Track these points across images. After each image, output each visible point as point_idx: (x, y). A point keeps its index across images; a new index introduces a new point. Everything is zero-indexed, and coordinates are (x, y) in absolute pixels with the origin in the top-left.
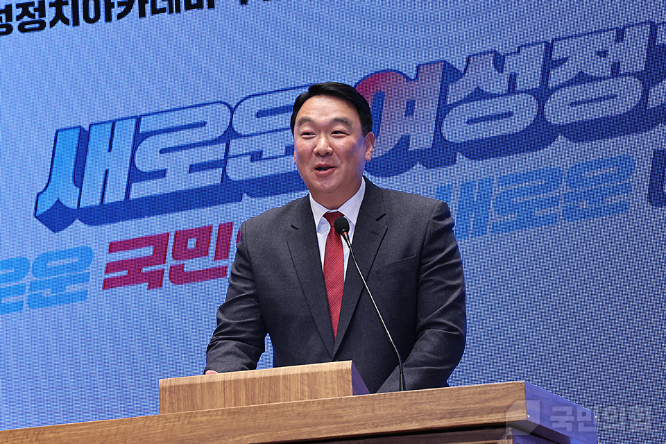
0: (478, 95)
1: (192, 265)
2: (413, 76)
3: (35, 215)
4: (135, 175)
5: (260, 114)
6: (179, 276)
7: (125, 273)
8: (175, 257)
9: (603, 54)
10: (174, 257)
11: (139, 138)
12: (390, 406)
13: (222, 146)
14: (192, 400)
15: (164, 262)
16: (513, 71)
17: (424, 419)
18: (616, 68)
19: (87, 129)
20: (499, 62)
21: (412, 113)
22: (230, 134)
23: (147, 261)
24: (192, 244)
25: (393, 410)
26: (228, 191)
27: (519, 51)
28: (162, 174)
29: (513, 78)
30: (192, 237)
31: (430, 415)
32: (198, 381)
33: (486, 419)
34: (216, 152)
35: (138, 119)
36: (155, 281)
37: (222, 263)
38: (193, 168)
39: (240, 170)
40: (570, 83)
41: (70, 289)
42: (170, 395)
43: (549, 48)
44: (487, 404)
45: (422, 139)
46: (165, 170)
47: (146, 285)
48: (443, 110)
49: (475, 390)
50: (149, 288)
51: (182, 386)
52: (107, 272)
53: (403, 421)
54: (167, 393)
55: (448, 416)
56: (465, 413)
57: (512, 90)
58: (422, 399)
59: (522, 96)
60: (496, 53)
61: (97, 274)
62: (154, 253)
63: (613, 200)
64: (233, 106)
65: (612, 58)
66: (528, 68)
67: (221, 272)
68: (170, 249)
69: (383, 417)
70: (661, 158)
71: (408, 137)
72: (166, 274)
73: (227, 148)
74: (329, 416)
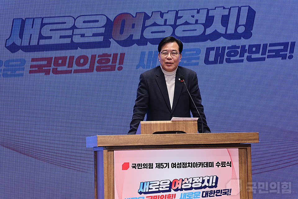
0: (155, 24)
1: (60, 69)
2: (135, 16)
3: (5, 46)
4: (41, 37)
5: (84, 22)
6: (56, 72)
7: (37, 69)
8: (54, 65)
9: (193, 16)
11: (43, 25)
13: (72, 31)
14: (151, 128)
15: (51, 67)
16: (166, 18)
17: (231, 141)
18: (197, 21)
19: (24, 20)
20: (162, 15)
21: (134, 28)
22: (74, 27)
23: (44, 66)
24: (60, 61)
25: (222, 138)
26: (73, 46)
27: (168, 12)
28: (50, 38)
29: (166, 20)
30: (60, 59)
32: (152, 123)
33: (248, 142)
34: (69, 33)
35: (43, 19)
36: (47, 72)
37: (71, 69)
38: (61, 37)
39: (77, 39)
40: (183, 24)
41: (17, 72)
42: (144, 126)
43: (177, 12)
45: (137, 37)
47: (44, 73)
48: (144, 28)
50: (45, 75)
51: (148, 124)
52: (30, 68)
53: (225, 141)
54: (143, 126)
55: (237, 140)
57: (165, 24)
58: (230, 135)
59: (168, 26)
60: (161, 12)
61: (27, 68)
62: (47, 63)
63: (193, 61)
64: (75, 18)
65: (196, 18)
66: (170, 18)
67: (70, 72)
68: (53, 62)
69: (219, 139)
70: (209, 50)
71: (132, 35)
72: (51, 71)
73: (73, 32)
74: (204, 138)
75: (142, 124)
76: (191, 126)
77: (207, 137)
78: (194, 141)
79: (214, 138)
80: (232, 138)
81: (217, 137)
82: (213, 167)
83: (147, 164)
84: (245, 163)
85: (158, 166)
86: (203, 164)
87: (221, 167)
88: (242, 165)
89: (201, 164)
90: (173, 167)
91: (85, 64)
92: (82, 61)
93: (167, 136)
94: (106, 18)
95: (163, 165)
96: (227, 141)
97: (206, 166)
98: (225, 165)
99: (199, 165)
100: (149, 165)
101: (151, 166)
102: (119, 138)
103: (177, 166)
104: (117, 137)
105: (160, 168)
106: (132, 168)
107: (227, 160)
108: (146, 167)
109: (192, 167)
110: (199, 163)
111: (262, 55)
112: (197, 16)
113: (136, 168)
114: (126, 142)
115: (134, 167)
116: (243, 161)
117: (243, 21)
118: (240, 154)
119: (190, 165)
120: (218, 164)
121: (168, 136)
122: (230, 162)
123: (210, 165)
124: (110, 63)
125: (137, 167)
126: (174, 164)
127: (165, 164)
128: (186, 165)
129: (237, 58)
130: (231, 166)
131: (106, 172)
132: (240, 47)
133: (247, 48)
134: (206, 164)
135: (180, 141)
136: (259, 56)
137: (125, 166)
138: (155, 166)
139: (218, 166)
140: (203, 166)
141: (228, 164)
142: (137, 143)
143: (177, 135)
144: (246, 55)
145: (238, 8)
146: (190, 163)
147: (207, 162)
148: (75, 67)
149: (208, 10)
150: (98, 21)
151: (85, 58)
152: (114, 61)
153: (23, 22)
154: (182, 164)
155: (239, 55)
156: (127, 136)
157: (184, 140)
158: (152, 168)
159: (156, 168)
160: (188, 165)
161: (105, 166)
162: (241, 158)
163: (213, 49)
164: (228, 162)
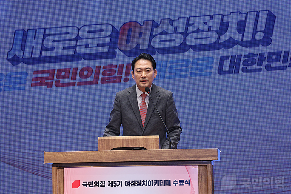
0: (164, 33)
1: (63, 81)
2: (142, 24)
3: (7, 59)
4: (43, 49)
5: (89, 32)
6: (58, 84)
7: (39, 82)
9: (206, 23)
10: (57, 78)
11: (45, 36)
12: (177, 153)
15: (53, 79)
16: (176, 26)
17: (187, 158)
18: (210, 28)
19: (26, 30)
20: (171, 22)
21: (141, 37)
22: (78, 38)
23: (47, 78)
24: (63, 74)
25: (178, 154)
26: (77, 57)
27: (178, 19)
28: (53, 49)
29: (176, 28)
30: (63, 71)
31: (189, 156)
32: (111, 138)
33: (205, 159)
34: (73, 43)
35: (45, 30)
36: (50, 85)
37: (75, 81)
38: (65, 48)
39: (81, 50)
40: (194, 32)
41: (19, 86)
43: (188, 19)
44: (206, 155)
45: (144, 46)
46: (54, 48)
47: (46, 86)
48: (152, 36)
49: (202, 150)
50: (48, 87)
51: (106, 140)
52: (32, 81)
53: (180, 158)
55: (194, 157)
56: (199, 157)
57: (175, 32)
58: (186, 151)
59: (178, 34)
60: (171, 20)
61: (29, 81)
62: (50, 75)
63: (206, 71)
64: (79, 28)
65: (208, 25)
66: (181, 26)
67: (73, 84)
68: (55, 75)
69: (174, 156)
70: (223, 59)
71: (140, 45)
72: (54, 83)
73: (77, 42)
74: (158, 155)
75: (100, 140)
76: (152, 141)
77: (161, 154)
78: (146, 157)
79: (169, 154)
80: (188, 154)
81: (172, 154)
82: (170, 185)
83: (99, 182)
84: (205, 182)
85: (110, 185)
86: (159, 182)
87: (179, 185)
88: (202, 184)
89: (157, 183)
90: (126, 185)
91: (89, 75)
92: (86, 73)
93: (117, 153)
94: (111, 27)
95: (116, 184)
96: (183, 157)
97: (162, 184)
98: (184, 184)
99: (154, 183)
100: (101, 184)
101: (103, 184)
102: (67, 155)
103: (130, 184)
104: (65, 154)
105: (113, 186)
106: (83, 186)
107: (185, 178)
108: (97, 185)
109: (147, 186)
110: (154, 181)
111: (283, 63)
112: (210, 23)
113: (87, 187)
114: (75, 159)
115: (85, 185)
116: (203, 179)
117: (261, 26)
118: (200, 171)
119: (145, 183)
120: (176, 182)
121: (119, 153)
122: (189, 180)
123: (166, 183)
124: (116, 75)
125: (88, 185)
126: (128, 182)
127: (118, 182)
128: (141, 183)
129: (255, 67)
130: (189, 185)
131: (55, 190)
132: (258, 55)
133: (266, 56)
134: (162, 182)
135: (132, 157)
136: (279, 64)
137: (76, 184)
138: (107, 184)
139: (176, 184)
140: (159, 184)
141: (186, 183)
142: (86, 160)
143: (129, 152)
144: (265, 63)
145: (256, 12)
146: (145, 181)
147: (163, 180)
148: (78, 79)
149: (223, 16)
150: (103, 31)
151: (89, 69)
152: (120, 72)
153: (25, 33)
154: (136, 182)
155: (256, 64)
156: (76, 153)
157: (136, 157)
158: (104, 186)
159: (108, 186)
160: (142, 183)
161: (54, 185)
162: (201, 176)
163: (227, 57)
164: (186, 180)
